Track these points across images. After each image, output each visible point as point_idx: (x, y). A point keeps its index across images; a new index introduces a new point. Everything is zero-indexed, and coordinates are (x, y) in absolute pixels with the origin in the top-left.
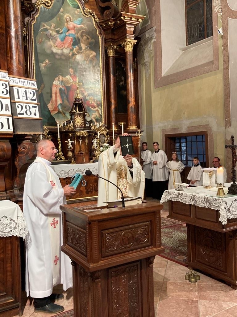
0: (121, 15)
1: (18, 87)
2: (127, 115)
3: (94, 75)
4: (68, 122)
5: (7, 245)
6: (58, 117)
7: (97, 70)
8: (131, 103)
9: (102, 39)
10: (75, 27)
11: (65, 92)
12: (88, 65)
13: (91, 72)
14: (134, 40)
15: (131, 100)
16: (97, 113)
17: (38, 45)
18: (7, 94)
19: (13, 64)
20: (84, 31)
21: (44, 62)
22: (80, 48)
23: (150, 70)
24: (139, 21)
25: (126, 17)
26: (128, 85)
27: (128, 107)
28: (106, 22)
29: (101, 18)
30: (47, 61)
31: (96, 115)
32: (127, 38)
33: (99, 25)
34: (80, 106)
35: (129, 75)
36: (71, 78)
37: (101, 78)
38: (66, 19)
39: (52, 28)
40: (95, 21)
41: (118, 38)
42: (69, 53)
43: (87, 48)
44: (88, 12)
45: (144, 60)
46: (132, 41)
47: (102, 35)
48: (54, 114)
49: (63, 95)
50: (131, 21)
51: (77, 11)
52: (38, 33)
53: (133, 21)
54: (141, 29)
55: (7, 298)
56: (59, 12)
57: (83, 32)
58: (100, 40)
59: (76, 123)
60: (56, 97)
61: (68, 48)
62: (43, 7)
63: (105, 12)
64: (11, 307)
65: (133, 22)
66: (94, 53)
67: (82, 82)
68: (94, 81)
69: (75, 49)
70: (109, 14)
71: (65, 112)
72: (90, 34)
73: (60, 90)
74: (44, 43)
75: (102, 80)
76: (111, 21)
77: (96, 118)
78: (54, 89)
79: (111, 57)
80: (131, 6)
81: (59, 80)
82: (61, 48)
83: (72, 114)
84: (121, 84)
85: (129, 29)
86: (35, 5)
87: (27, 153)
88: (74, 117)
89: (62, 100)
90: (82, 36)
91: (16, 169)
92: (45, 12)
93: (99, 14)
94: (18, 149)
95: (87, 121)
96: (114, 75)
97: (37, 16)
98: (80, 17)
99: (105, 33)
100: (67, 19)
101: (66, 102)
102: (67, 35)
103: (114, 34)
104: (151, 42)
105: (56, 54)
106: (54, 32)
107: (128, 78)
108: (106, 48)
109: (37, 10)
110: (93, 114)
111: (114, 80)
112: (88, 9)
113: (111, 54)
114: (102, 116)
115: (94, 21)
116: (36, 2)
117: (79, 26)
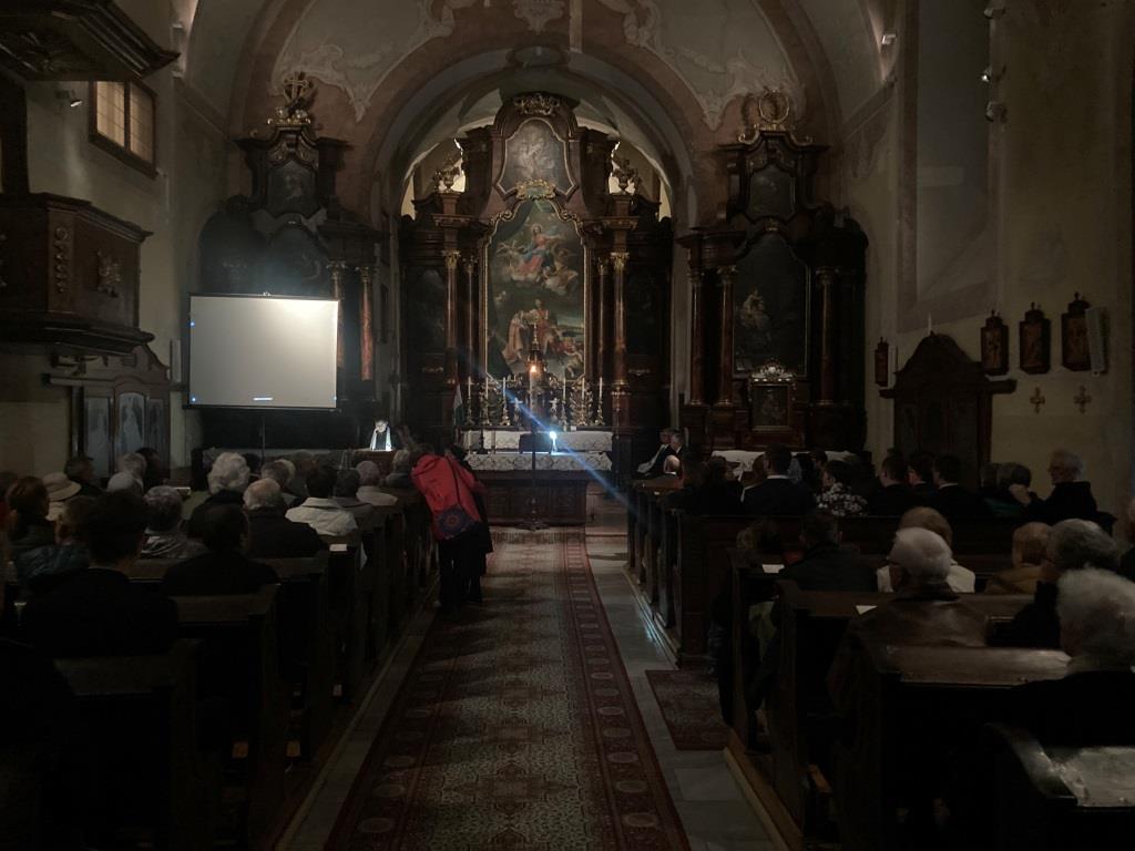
7: (579, 298)
8: (617, 347)
9: (588, 250)
10: (547, 240)
11: (528, 333)
12: (565, 292)
16: (575, 361)
17: (493, 273)
20: (561, 243)
21: (501, 295)
22: (554, 269)
24: (631, 223)
25: (608, 222)
26: (615, 320)
28: (591, 226)
30: (504, 293)
31: (573, 362)
32: (613, 252)
33: (584, 231)
35: (617, 304)
36: (537, 312)
38: (534, 231)
39: (513, 247)
42: (537, 278)
43: (564, 267)
44: (566, 216)
46: (621, 254)
47: (589, 245)
48: (511, 363)
49: (525, 337)
50: (618, 226)
51: (550, 215)
52: (493, 257)
53: (621, 225)
56: (525, 224)
57: (558, 246)
58: (585, 252)
60: (515, 339)
61: (534, 272)
62: (501, 221)
66: (575, 274)
69: (545, 272)
72: (570, 246)
73: (521, 331)
74: (502, 269)
77: (574, 367)
78: (512, 330)
81: (519, 317)
82: (525, 273)
89: (523, 344)
90: (556, 251)
92: (504, 227)
97: (493, 235)
98: (555, 224)
100: (536, 231)
102: (533, 252)
105: (517, 281)
106: (515, 252)
108: (595, 262)
110: (570, 361)
113: (602, 271)
114: (583, 364)
115: (576, 227)
116: (491, 218)
117: (552, 237)
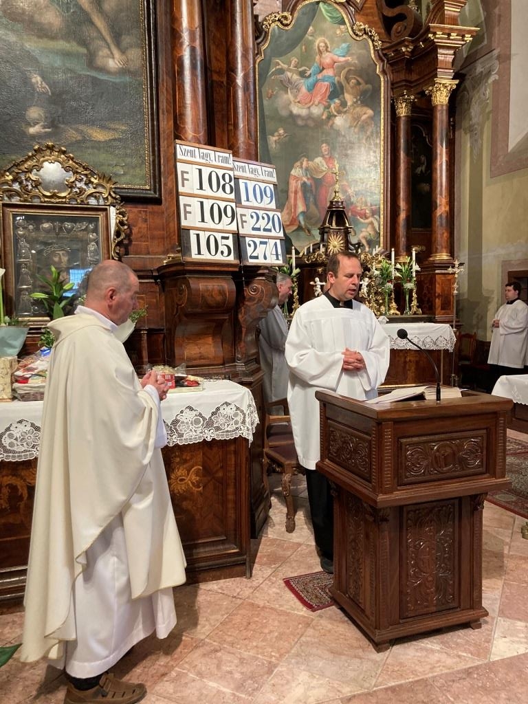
0: (428, 30)
1: (247, 179)
2: (431, 231)
3: (368, 154)
4: (316, 247)
5: (229, 456)
6: (298, 237)
7: (374, 145)
8: (441, 209)
9: (386, 83)
10: (335, 62)
11: (312, 189)
12: (357, 136)
13: (363, 149)
14: (452, 79)
15: (441, 201)
16: (369, 229)
17: (265, 102)
18: (231, 192)
19: (239, 137)
20: (352, 68)
21: (276, 134)
22: (344, 104)
23: (482, 140)
24: (466, 39)
25: (438, 33)
26: (436, 173)
27: (433, 216)
28: (395, 47)
29: (387, 40)
30: (281, 131)
31: (368, 232)
32: (437, 77)
33: (381, 55)
34: (338, 214)
35: (438, 152)
36: (323, 161)
37: (382, 159)
38: (318, 47)
39: (291, 68)
40: (374, 48)
41: (418, 77)
42: (323, 115)
43: (356, 102)
44: (360, 30)
45: (471, 119)
46: (447, 82)
47: (386, 74)
48: (290, 231)
49: (308, 195)
50: (448, 41)
51: (339, 28)
52: (266, 78)
53: (452, 40)
54: (467, 57)
55: (227, 546)
56: (307, 35)
57: (349, 71)
58: (382, 84)
59: (331, 247)
60: (295, 199)
61: (320, 104)
62: (276, 27)
63: (395, 27)
64: (234, 562)
65: (454, 42)
66: (370, 112)
67: (345, 169)
68: (369, 165)
70: (403, 29)
71: (310, 227)
72: (365, 74)
73: (304, 184)
74: (276, 96)
75: (382, 164)
76: (407, 44)
77: (369, 238)
78: (293, 185)
79: (403, 119)
80: (450, 10)
81: (301, 167)
82: (308, 105)
83: (323, 231)
84: (419, 170)
85: (443, 58)
86: (263, 24)
87: (260, 300)
88: (328, 236)
89: (307, 205)
90: (347, 79)
91: (241, 327)
92: (280, 37)
93: (383, 31)
94: (245, 293)
95: (352, 245)
96: (408, 154)
97: (266, 45)
99: (392, 70)
100: (321, 48)
101: (313, 207)
102: (318, 78)
103: (410, 71)
104: (486, 82)
105: (299, 116)
106: (295, 75)
107: (436, 159)
108: (393, 100)
109: (267, 33)
110: (363, 230)
111: (408, 163)
112: (361, 23)
113: (403, 111)
114: (380, 234)
115: (372, 48)
116: (265, 20)
117: (342, 59)
